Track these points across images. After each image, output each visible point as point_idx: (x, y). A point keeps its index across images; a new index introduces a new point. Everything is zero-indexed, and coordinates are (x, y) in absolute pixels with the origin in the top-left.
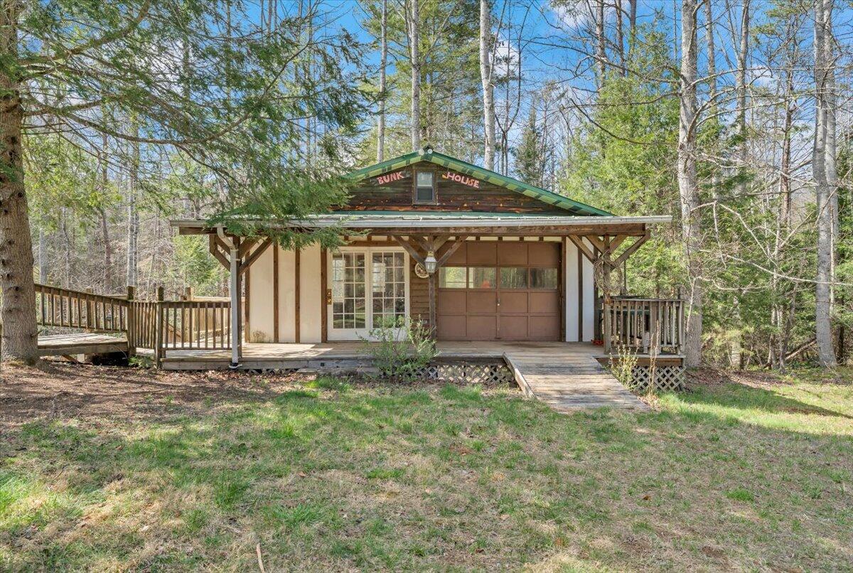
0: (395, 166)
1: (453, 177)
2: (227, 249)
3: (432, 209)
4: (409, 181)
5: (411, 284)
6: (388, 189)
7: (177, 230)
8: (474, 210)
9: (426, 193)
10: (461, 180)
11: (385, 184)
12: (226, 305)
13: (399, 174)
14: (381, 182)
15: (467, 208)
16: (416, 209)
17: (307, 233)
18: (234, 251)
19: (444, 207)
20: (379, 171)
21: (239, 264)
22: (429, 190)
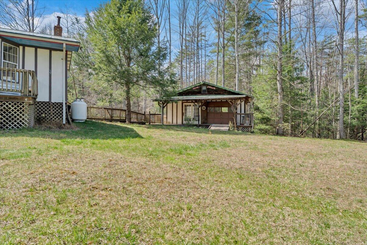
0: (197, 85)
1: (210, 87)
2: (161, 104)
3: (206, 94)
4: (201, 88)
5: (201, 111)
6: (196, 90)
7: (152, 101)
8: (216, 94)
9: (204, 91)
10: (211, 88)
11: (195, 89)
12: (161, 114)
13: (197, 87)
14: (194, 89)
15: (214, 94)
16: (203, 94)
17: (172, 101)
18: (162, 104)
19: (209, 94)
20: (194, 86)
21: (163, 107)
22: (205, 90)
